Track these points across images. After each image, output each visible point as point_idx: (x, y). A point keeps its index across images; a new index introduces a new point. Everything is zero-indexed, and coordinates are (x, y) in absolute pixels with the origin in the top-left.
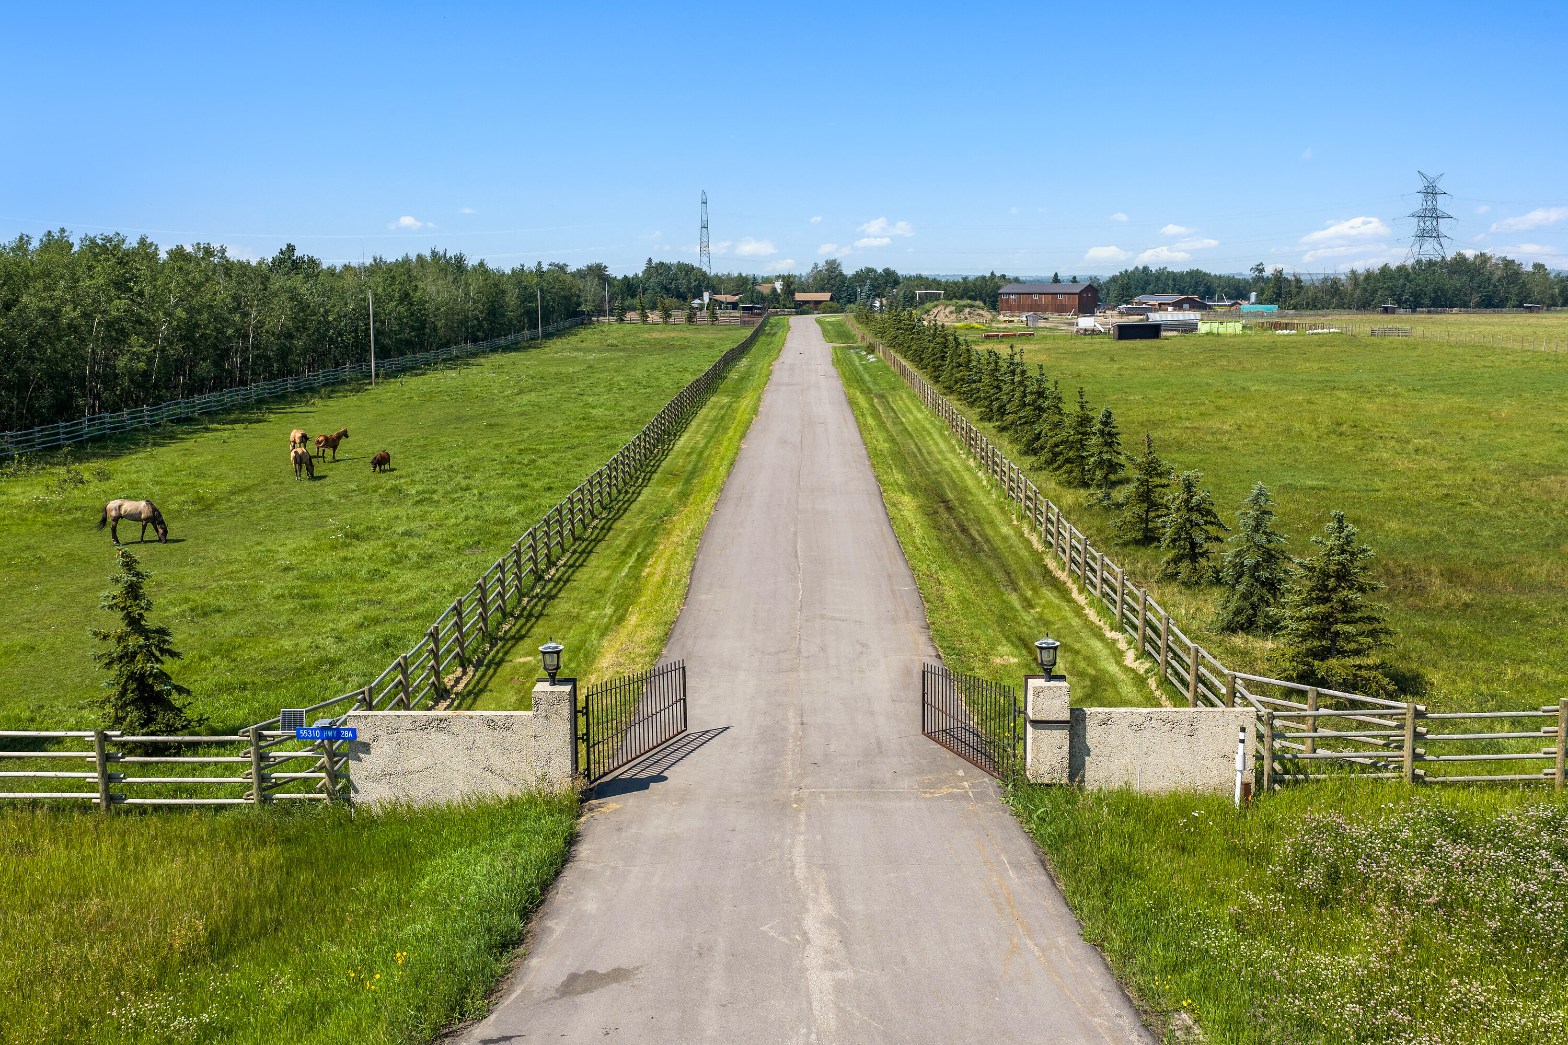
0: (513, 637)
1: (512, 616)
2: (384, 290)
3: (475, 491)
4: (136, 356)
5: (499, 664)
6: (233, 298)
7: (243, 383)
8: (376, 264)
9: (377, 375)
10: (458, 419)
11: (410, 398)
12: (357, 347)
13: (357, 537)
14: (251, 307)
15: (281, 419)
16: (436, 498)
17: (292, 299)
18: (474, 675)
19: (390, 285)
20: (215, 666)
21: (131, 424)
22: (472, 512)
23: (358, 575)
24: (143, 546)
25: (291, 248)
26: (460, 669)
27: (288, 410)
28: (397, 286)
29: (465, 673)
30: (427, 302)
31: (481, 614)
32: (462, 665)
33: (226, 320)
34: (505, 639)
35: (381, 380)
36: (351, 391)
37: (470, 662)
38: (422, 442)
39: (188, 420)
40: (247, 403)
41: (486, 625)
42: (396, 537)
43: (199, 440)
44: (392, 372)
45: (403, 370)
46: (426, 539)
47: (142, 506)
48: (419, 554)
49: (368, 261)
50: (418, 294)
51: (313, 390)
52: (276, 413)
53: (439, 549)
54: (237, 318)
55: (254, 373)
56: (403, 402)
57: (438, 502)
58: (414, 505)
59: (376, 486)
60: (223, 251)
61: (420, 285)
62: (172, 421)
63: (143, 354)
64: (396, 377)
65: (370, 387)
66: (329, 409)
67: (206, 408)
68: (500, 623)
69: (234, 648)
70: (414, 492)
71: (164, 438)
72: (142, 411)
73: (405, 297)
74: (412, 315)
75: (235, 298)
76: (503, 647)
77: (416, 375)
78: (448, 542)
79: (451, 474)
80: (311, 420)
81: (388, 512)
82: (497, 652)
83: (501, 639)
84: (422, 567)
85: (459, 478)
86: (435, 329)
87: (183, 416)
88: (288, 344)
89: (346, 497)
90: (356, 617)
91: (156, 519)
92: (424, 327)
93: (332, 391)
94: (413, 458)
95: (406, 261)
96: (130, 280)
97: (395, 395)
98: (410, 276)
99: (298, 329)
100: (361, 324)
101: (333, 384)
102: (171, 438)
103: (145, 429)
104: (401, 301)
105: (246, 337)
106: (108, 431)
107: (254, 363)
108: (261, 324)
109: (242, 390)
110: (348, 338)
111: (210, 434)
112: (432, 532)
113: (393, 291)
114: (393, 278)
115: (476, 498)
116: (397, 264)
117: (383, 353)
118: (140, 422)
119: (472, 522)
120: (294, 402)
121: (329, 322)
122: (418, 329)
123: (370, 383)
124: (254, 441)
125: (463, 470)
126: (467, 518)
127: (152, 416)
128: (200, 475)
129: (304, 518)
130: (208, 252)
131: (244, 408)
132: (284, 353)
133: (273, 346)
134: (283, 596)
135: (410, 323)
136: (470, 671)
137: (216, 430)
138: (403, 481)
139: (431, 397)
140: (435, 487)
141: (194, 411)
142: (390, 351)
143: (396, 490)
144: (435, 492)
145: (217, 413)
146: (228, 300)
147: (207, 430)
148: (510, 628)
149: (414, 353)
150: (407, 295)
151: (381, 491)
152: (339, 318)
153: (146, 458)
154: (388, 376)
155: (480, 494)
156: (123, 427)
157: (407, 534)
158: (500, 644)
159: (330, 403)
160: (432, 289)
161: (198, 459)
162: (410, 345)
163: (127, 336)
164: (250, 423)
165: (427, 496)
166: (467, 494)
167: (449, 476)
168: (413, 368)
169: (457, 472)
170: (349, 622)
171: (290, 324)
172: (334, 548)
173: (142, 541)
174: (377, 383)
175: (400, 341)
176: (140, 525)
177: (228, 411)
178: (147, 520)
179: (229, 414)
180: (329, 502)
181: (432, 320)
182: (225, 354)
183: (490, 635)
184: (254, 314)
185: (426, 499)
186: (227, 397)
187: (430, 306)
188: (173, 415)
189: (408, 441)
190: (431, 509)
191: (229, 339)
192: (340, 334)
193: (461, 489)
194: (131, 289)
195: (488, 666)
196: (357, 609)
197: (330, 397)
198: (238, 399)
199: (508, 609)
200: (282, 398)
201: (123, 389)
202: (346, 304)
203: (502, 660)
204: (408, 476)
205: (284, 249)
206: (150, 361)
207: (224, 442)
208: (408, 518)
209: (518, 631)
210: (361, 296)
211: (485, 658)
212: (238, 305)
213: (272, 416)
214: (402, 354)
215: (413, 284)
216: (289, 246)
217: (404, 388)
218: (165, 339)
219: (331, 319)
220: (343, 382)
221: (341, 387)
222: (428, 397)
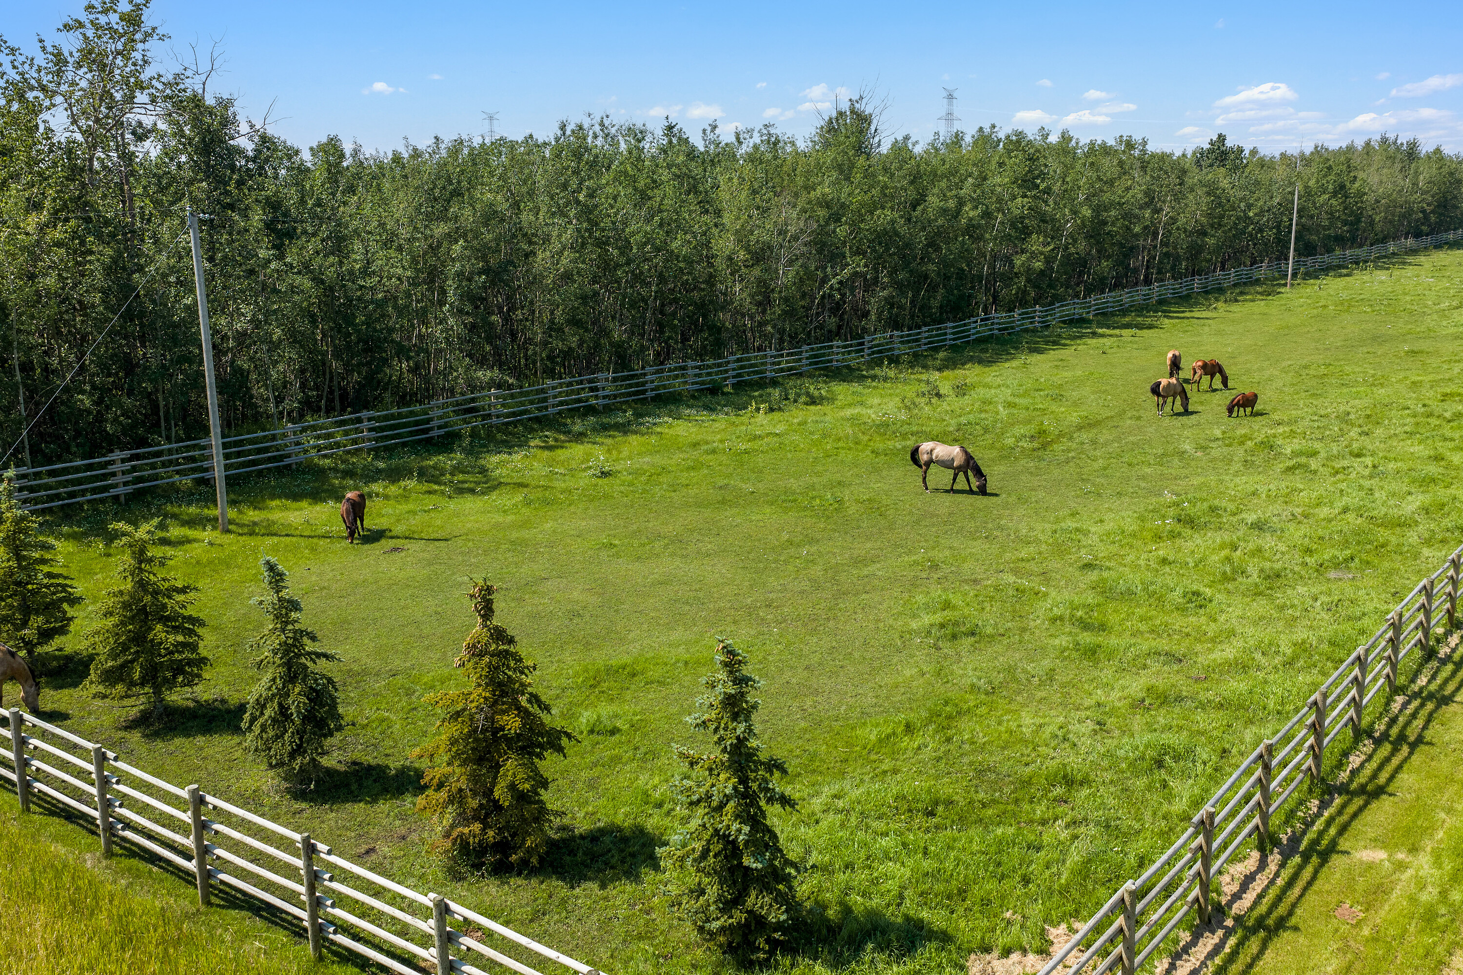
0: (1362, 790)
1: (1370, 735)
2: (1317, 182)
3: (1368, 461)
4: (1034, 256)
5: (1325, 856)
6: (1145, 193)
7: (1148, 282)
8: (1318, 152)
9: (1294, 275)
10: (1375, 338)
11: (1325, 307)
12: (1278, 244)
13: (1190, 522)
14: (1164, 202)
15: (1174, 325)
16: (1314, 464)
17: (1208, 194)
18: (1277, 875)
19: (1325, 176)
20: (919, 748)
21: (1022, 325)
22: (1353, 499)
23: (1170, 596)
24: (951, 497)
25: (1222, 138)
26: (1256, 855)
27: (1187, 314)
28: (1332, 177)
29: (1262, 865)
30: (1365, 194)
31: (1312, 747)
32: (1261, 848)
33: (1136, 217)
34: (1348, 792)
35: (1299, 281)
36: (1261, 294)
37: (1276, 842)
38: (1323, 370)
39: (1081, 322)
40: (1148, 305)
41: (1318, 766)
42: (1243, 529)
43: (1080, 347)
44: (1315, 271)
45: (1326, 270)
46: (1280, 538)
47: (954, 452)
48: (1262, 570)
49: (1308, 149)
50: (1357, 185)
51: (1221, 290)
52: (1172, 318)
53: (1292, 562)
54: (1147, 213)
55: (1159, 272)
56: (1315, 311)
57: (1315, 472)
58: (1283, 472)
59: (1245, 436)
60: (1145, 143)
61: (1361, 175)
62: (1064, 322)
63: (1041, 253)
64: (1317, 278)
65: (1282, 290)
66: (1231, 315)
67: (1103, 308)
68: (1346, 754)
69: (959, 713)
70: (1288, 451)
71: (1047, 343)
72: (1035, 311)
73: (1341, 189)
74: (1346, 208)
75: (1148, 193)
76: (1344, 806)
77: (1340, 276)
78: (1309, 551)
79: (1344, 426)
80: (1206, 329)
81: (1245, 482)
82: (1329, 823)
83: (1343, 789)
84: (1260, 594)
85: (1354, 433)
86: (1372, 223)
87: (1077, 317)
88: (1199, 242)
89: (1204, 448)
90: (1136, 686)
91: (970, 465)
92: (1358, 220)
93: (1242, 293)
94: (1303, 394)
95: (1350, 149)
96: (1037, 177)
97: (1309, 301)
98: (1349, 167)
99: (1212, 226)
100: (1285, 219)
101: (1245, 283)
102: (1055, 343)
103: (1034, 331)
104: (1335, 194)
105: (1155, 234)
106: (996, 332)
107: (1160, 262)
108: (1174, 220)
109: (1144, 290)
110: (1270, 234)
111: (1095, 341)
112: (1292, 526)
113: (1328, 182)
114: (1330, 168)
115: (1367, 472)
116: (1340, 152)
117: (1306, 249)
118: (1031, 323)
119: (1350, 517)
120: (1197, 304)
121: (1249, 218)
122: (1351, 224)
123: (1285, 285)
124: (1135, 353)
125: (1361, 421)
126: (1345, 510)
127: (1044, 317)
128: (1058, 398)
129: (1143, 478)
130: (1130, 145)
131: (1142, 309)
132: (1195, 251)
133: (1183, 243)
134: (1061, 618)
135: (1343, 217)
136: (1275, 859)
137: (1103, 336)
138: (1281, 430)
139: (1350, 306)
140: (1318, 446)
141: (1088, 313)
142: (1315, 248)
143: (1268, 445)
144: (1314, 454)
145: (1113, 314)
146: (1139, 196)
147: (1094, 335)
148: (1362, 765)
149: (1344, 249)
150: (1342, 187)
151: (1249, 443)
152: (1261, 213)
153: (1017, 368)
154: (1308, 275)
155: (1374, 467)
156: (1012, 328)
157: (1259, 526)
158: (1338, 801)
159: (1235, 307)
160: (1374, 180)
161: (1065, 374)
162: (1340, 240)
163: (1029, 234)
164: (1141, 329)
165: (1303, 460)
166: (1356, 462)
167: (1341, 430)
168: (1340, 267)
169: (1353, 425)
170: (1126, 693)
171: (1204, 220)
172: (1158, 537)
173: (952, 491)
174: (1292, 285)
175: (1329, 236)
176: (951, 472)
177: (1124, 312)
178: (959, 469)
179: (1124, 316)
180: (1182, 454)
181: (1370, 213)
182: (1130, 251)
183: (1323, 780)
184: (1166, 209)
185: (1299, 466)
186: (1125, 296)
187: (1370, 198)
188: (1067, 315)
189: (1306, 367)
190: (1302, 487)
191: (1136, 236)
192: (1261, 231)
193: (1351, 454)
194: (1038, 186)
195: (1306, 857)
196: (1145, 666)
197: (1236, 301)
198: (1138, 298)
199: (1365, 722)
200: (1186, 300)
201: (1019, 288)
202: (1272, 198)
203: (1332, 848)
204: (1289, 423)
205: (1215, 139)
206: (1049, 260)
207: (1104, 353)
208: (1268, 496)
209: (1374, 776)
210: (1289, 189)
211: (1304, 833)
212: (1151, 200)
213: (1166, 321)
214: (1329, 251)
215: (1352, 174)
216: (1220, 136)
217: (1322, 293)
218: (1071, 235)
219: (1251, 214)
220: (1257, 282)
221: (1252, 289)
222: (1346, 306)
